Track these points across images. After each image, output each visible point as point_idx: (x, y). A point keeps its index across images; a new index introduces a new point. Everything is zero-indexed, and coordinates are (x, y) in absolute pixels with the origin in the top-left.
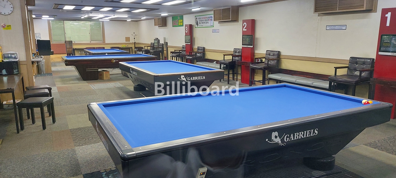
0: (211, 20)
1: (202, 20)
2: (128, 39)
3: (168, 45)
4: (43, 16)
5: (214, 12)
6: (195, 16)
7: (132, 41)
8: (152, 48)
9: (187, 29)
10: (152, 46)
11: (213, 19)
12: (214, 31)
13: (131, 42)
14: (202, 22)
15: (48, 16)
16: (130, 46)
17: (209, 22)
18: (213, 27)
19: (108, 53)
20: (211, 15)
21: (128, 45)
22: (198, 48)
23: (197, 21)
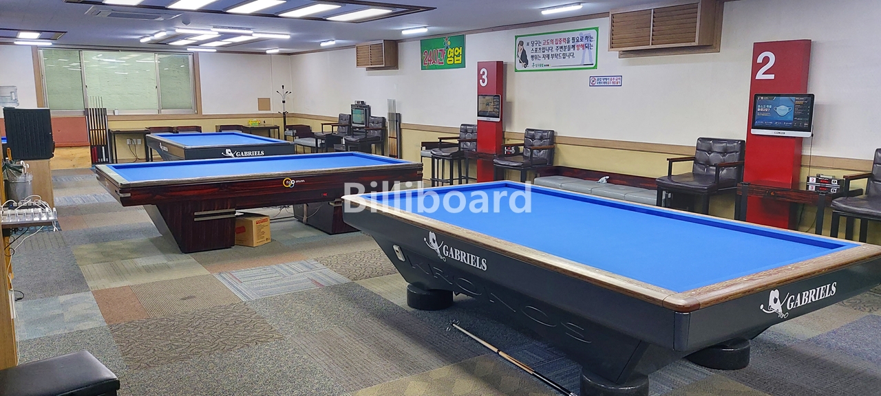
0: (588, 47)
1: (547, 46)
2: (264, 103)
3: (403, 121)
4: (22, 35)
5: (613, 22)
6: (516, 37)
7: (276, 108)
8: (345, 129)
9: (484, 77)
10: (346, 122)
12: (595, 82)
13: (272, 112)
14: (546, 53)
15: (37, 35)
16: (270, 122)
17: (578, 53)
18: (595, 67)
20: (585, 33)
21: (264, 119)
22: (531, 134)
23: (524, 52)
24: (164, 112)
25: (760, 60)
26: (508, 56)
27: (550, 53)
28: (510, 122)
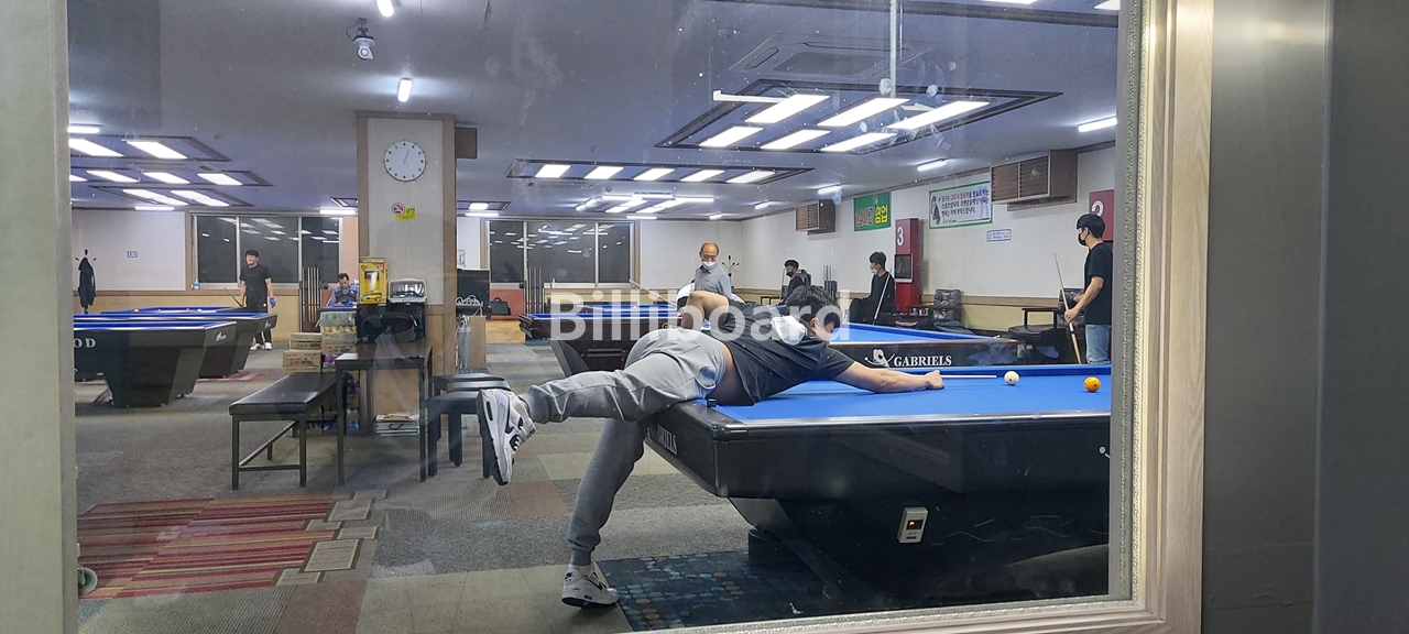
0: (985, 201)
1: (954, 201)
3: (838, 288)
4: (473, 206)
5: (993, 175)
6: (930, 192)
9: (901, 236)
11: (989, 197)
12: (993, 237)
14: (953, 208)
17: (978, 207)
18: (991, 222)
20: (983, 186)
22: (939, 296)
23: (937, 208)
26: (923, 213)
27: (957, 208)
28: (926, 283)
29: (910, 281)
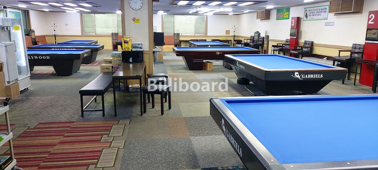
0: (325, 12)
1: (313, 12)
2: (228, 32)
3: (269, 38)
5: (330, 3)
6: (305, 8)
7: (232, 34)
8: (252, 41)
9: (293, 22)
10: (252, 39)
12: (327, 24)
13: (230, 35)
15: (163, 11)
16: (229, 39)
17: (322, 14)
18: (327, 19)
19: (211, 46)
20: (325, 7)
21: (227, 38)
22: (305, 43)
23: (307, 13)
24: (196, 35)
25: (370, 17)
26: (302, 15)
27: (314, 14)
28: (301, 38)
29: (296, 37)
